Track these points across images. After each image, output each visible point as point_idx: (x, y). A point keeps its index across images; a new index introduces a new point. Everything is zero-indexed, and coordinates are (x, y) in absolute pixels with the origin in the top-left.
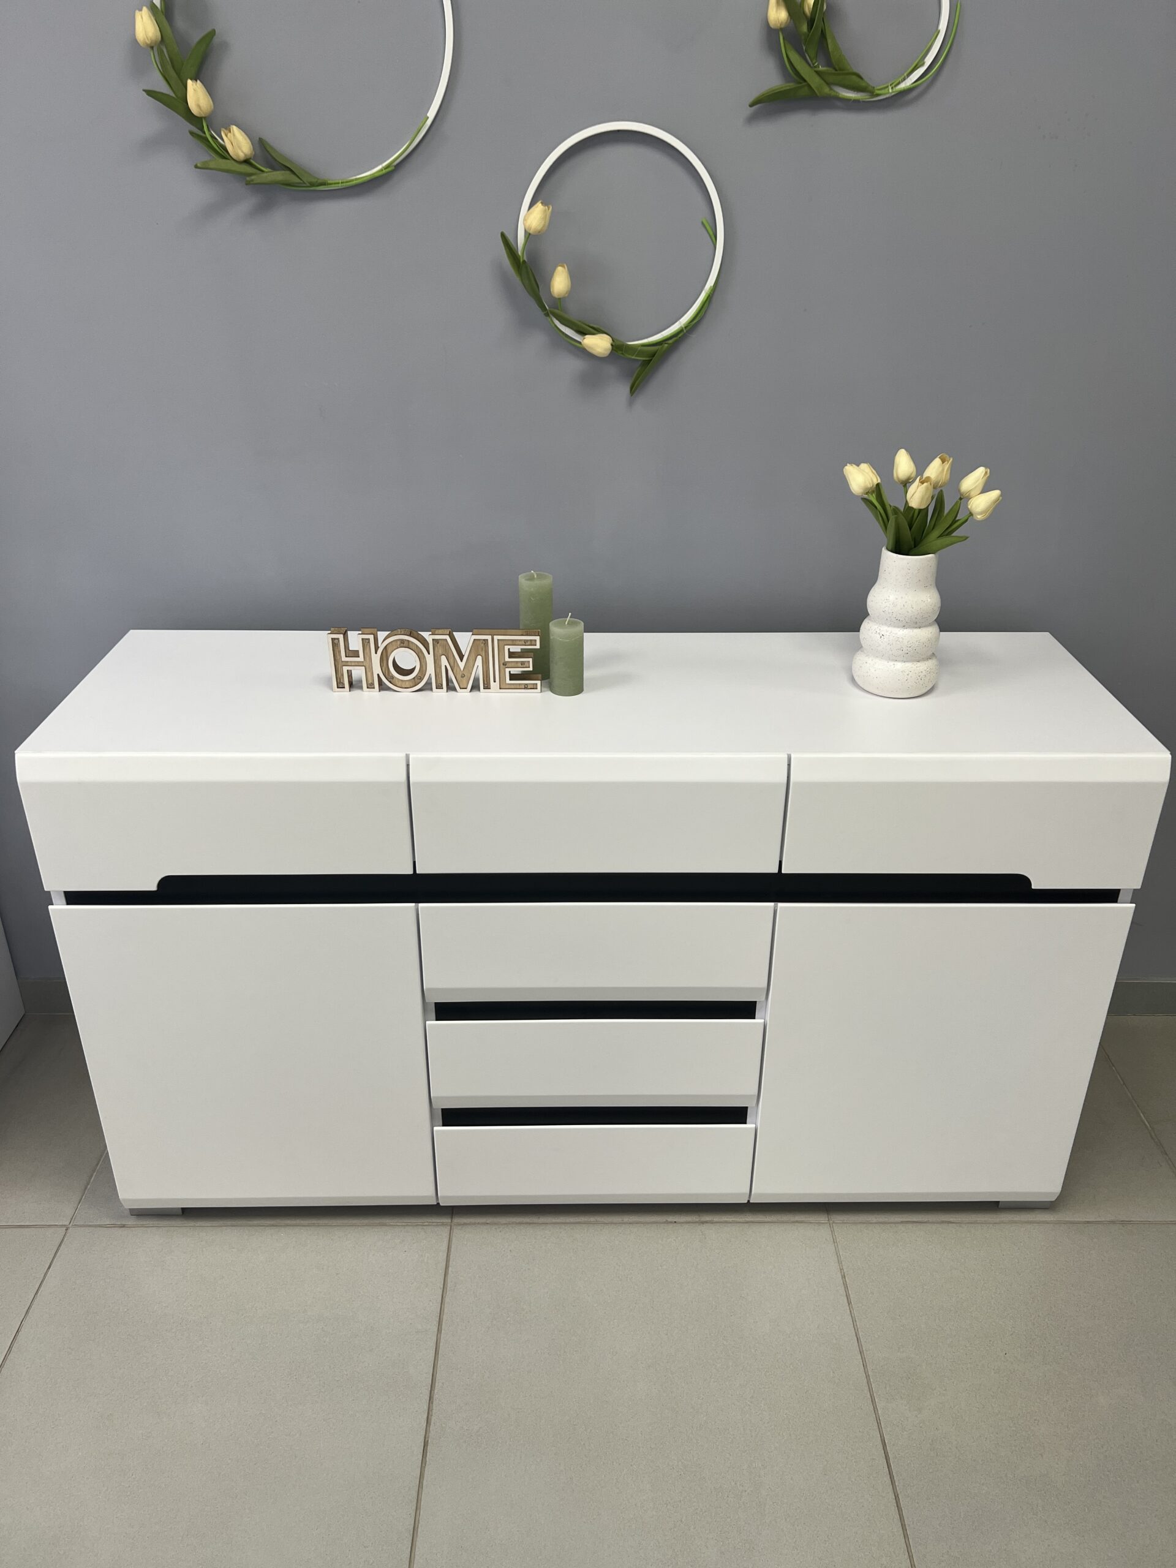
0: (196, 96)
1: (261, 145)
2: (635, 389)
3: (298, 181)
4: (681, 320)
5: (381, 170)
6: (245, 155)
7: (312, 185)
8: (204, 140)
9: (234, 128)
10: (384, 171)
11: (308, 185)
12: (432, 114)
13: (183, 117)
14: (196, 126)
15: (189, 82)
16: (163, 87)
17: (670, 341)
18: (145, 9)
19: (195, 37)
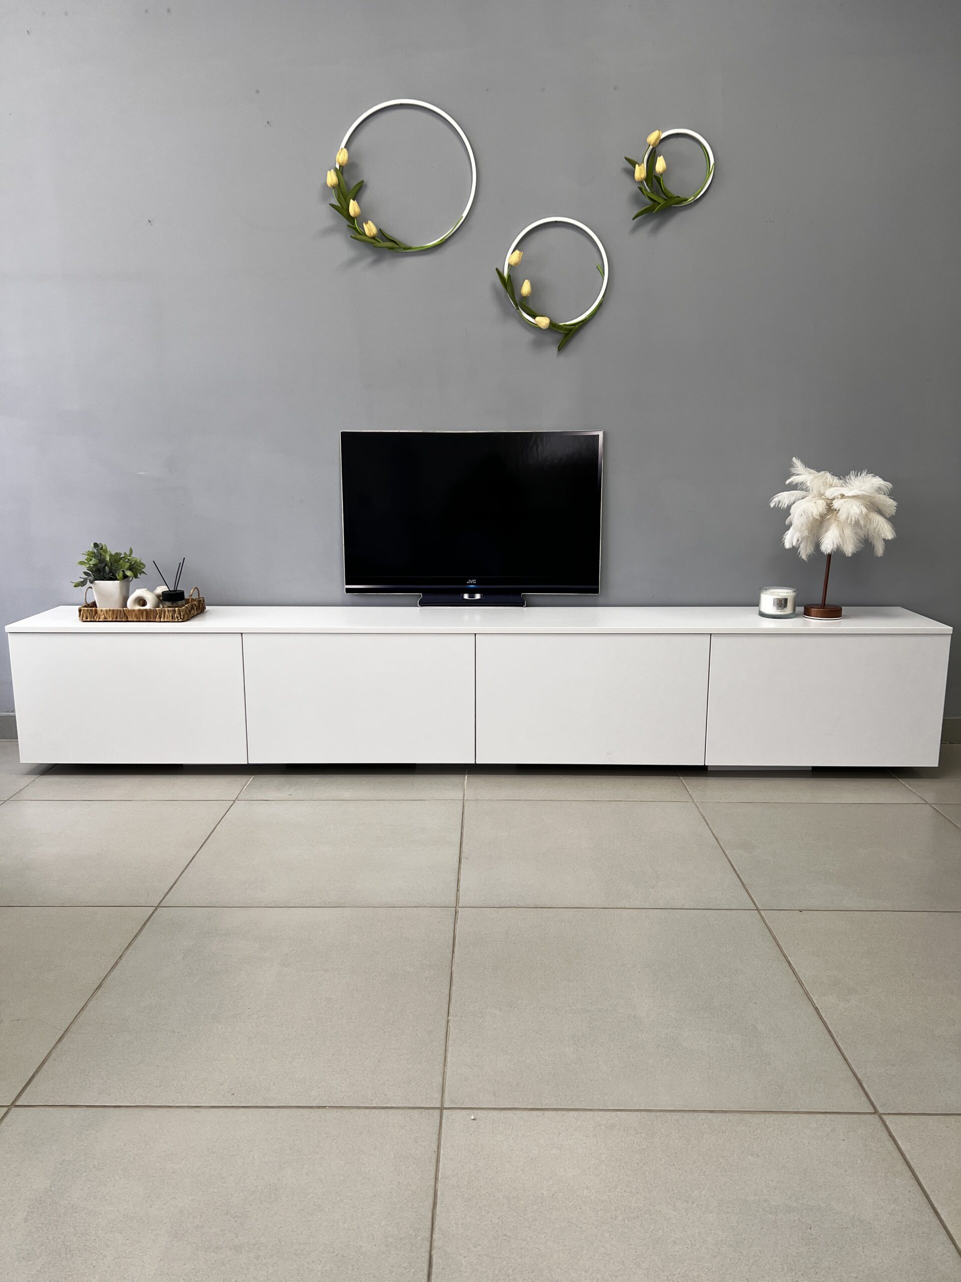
0: (353, 208)
1: (380, 231)
2: (561, 348)
3: (398, 247)
4: (586, 312)
5: (439, 242)
6: (374, 234)
7: (405, 249)
8: (355, 229)
9: (370, 222)
10: (440, 242)
11: (402, 249)
12: (465, 215)
13: (346, 218)
14: (350, 223)
15: (351, 200)
16: (337, 203)
17: (580, 324)
18: (332, 170)
19: (353, 183)
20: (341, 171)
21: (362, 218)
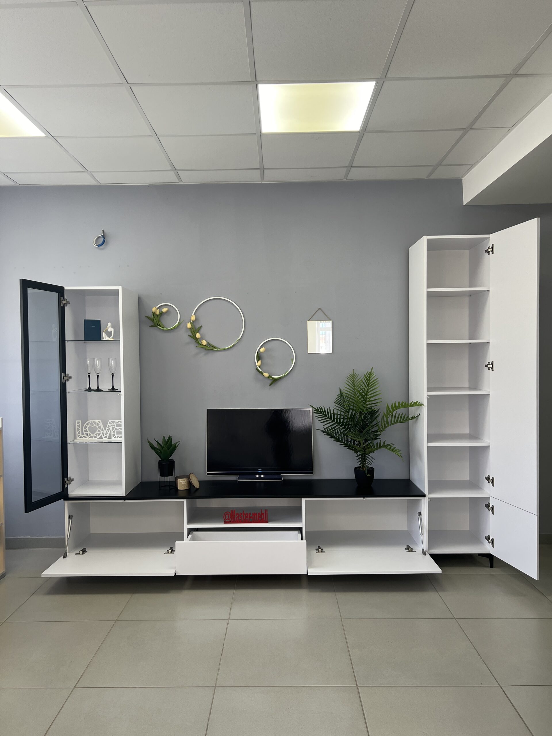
0: (198, 335)
1: (208, 343)
3: (217, 348)
5: (231, 346)
6: (205, 344)
8: (199, 343)
9: (204, 340)
12: (240, 336)
13: (195, 339)
15: (196, 333)
16: (191, 335)
18: (190, 323)
19: (198, 326)
20: (193, 323)
21: (202, 338)
